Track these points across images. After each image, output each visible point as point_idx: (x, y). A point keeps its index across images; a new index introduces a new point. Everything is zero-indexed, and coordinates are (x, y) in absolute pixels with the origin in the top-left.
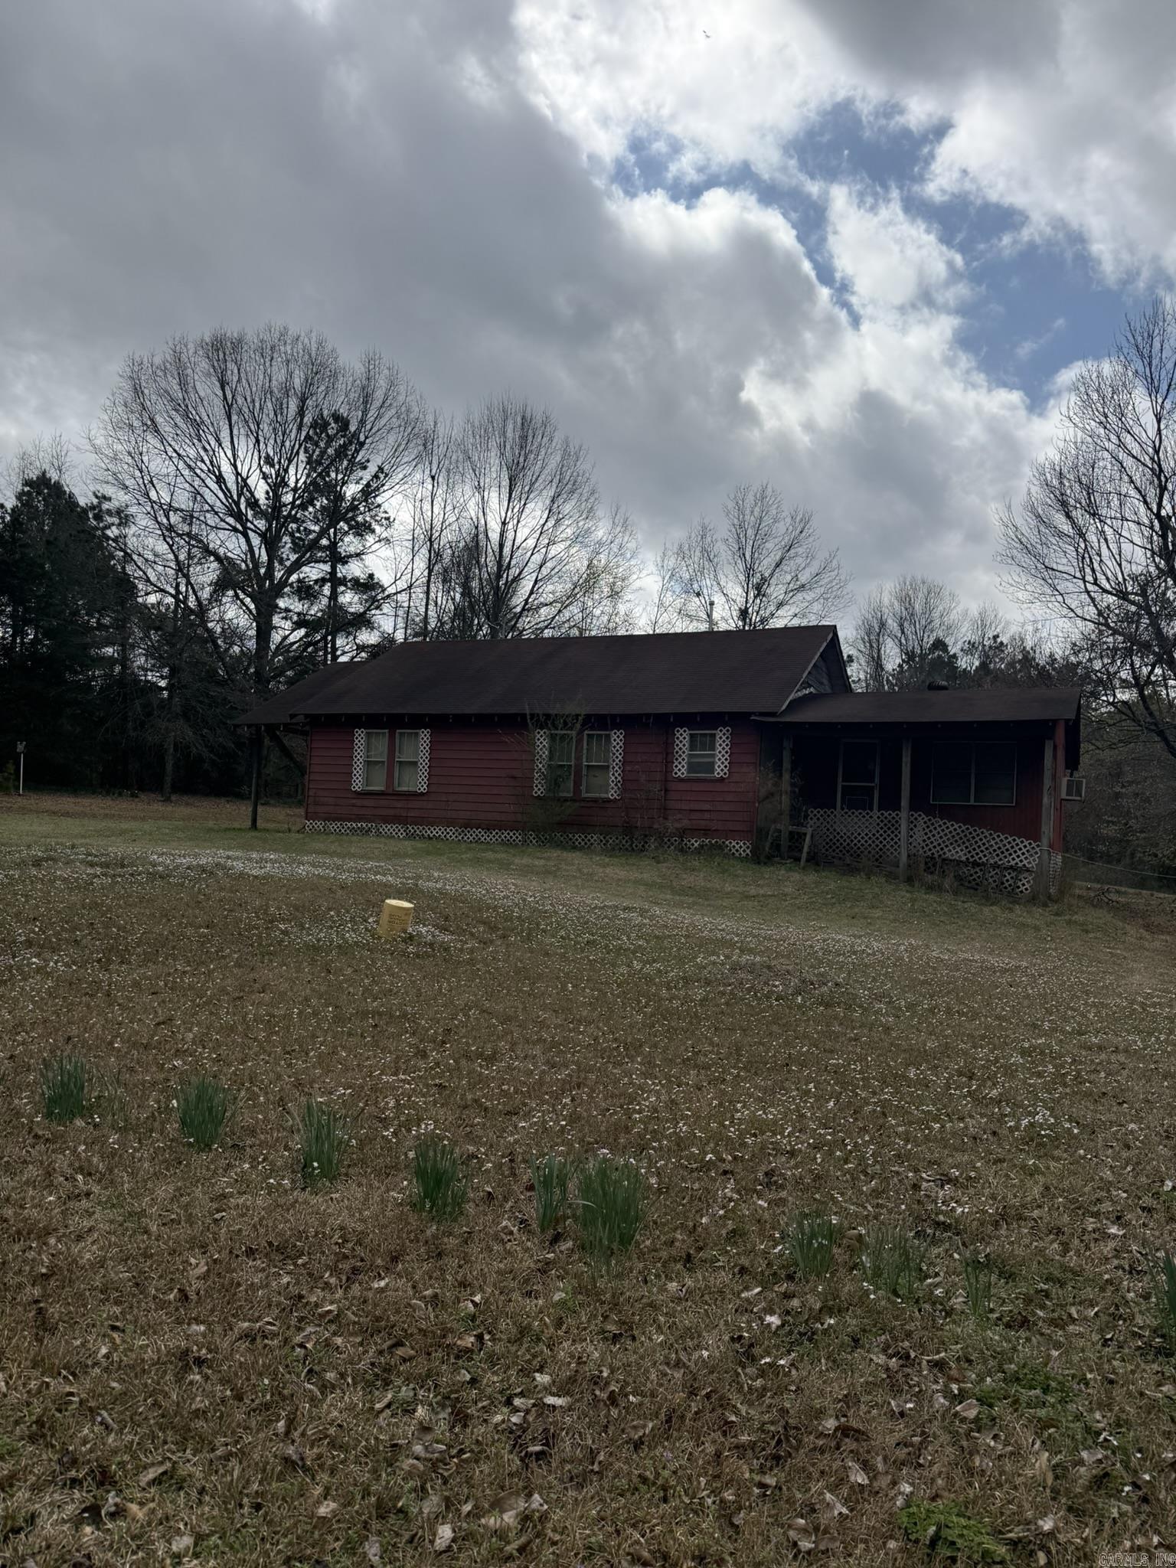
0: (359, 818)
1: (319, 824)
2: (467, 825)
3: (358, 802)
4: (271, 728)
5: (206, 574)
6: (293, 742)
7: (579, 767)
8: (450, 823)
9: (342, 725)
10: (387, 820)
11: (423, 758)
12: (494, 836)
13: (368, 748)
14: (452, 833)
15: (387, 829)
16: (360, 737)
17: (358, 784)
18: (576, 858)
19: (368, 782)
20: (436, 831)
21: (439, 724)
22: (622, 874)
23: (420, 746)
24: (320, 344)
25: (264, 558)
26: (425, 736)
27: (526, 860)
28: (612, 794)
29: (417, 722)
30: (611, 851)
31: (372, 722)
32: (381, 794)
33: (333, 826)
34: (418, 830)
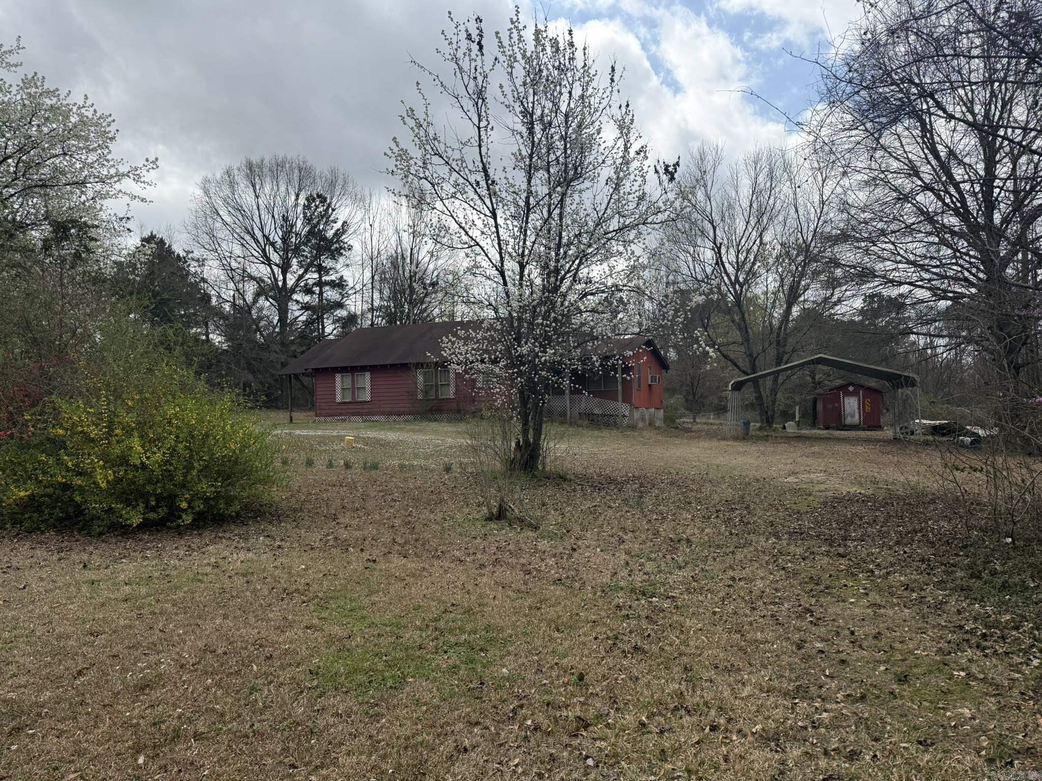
0: (340, 415)
1: (322, 419)
2: (390, 414)
3: (340, 407)
4: (296, 376)
5: (250, 289)
6: (306, 381)
7: (437, 385)
8: (382, 413)
9: (329, 372)
10: (353, 414)
11: (368, 385)
12: (402, 418)
13: (343, 382)
14: (382, 418)
15: (353, 418)
16: (338, 377)
17: (339, 398)
18: (434, 425)
19: (343, 397)
20: (375, 418)
21: (373, 369)
22: (450, 429)
23: (366, 380)
24: (304, 162)
25: (281, 277)
26: (368, 376)
27: (412, 427)
28: (452, 396)
29: (363, 369)
30: (449, 421)
31: (343, 370)
32: (350, 403)
33: (329, 419)
34: (368, 418)
